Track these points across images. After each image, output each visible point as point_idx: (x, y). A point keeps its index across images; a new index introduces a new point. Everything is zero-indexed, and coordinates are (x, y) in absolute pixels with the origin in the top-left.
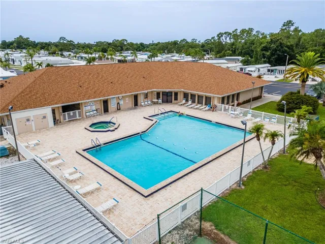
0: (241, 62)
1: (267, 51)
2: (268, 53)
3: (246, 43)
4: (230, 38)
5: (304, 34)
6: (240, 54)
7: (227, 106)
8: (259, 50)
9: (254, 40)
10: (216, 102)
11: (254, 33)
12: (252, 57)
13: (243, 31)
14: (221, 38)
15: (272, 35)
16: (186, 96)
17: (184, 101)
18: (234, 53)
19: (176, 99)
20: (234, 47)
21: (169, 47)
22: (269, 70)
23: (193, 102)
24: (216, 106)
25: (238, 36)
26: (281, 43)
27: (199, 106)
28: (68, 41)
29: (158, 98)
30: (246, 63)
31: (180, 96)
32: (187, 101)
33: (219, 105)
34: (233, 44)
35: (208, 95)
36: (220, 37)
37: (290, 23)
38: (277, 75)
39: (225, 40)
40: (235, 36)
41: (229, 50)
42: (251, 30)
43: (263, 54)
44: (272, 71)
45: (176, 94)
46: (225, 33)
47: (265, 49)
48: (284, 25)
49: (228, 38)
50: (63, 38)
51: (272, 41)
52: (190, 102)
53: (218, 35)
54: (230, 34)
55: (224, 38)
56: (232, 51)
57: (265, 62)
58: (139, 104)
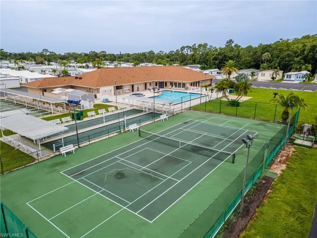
0: (200, 68)
1: (216, 60)
2: (217, 62)
3: (202, 55)
4: (190, 51)
5: (242, 49)
6: (199, 63)
7: (194, 87)
8: (211, 59)
9: (208, 52)
10: (188, 85)
11: (208, 47)
12: (207, 65)
13: (200, 46)
14: (184, 51)
15: (220, 48)
16: (171, 84)
17: (171, 87)
18: (194, 62)
19: (166, 86)
20: (194, 57)
21: (141, 57)
22: (218, 73)
23: (176, 87)
24: (188, 88)
25: (197, 49)
26: (225, 55)
27: (179, 88)
28: (51, 53)
29: (156, 85)
30: (203, 68)
31: (168, 84)
32: (172, 86)
33: (189, 87)
34: (193, 55)
35: (184, 82)
36: (182, 50)
37: (231, 41)
38: (223, 75)
39: (186, 52)
40: (194, 49)
41: (190, 60)
42: (206, 45)
43: (214, 63)
44: (220, 73)
45: (166, 83)
46: (187, 47)
47: (215, 59)
48: (227, 43)
49: (189, 51)
50: (46, 50)
51: (219, 54)
52: (174, 87)
53: (181, 48)
54: (190, 47)
55: (185, 50)
56: (192, 60)
57: (215, 68)
58: (147, 88)
